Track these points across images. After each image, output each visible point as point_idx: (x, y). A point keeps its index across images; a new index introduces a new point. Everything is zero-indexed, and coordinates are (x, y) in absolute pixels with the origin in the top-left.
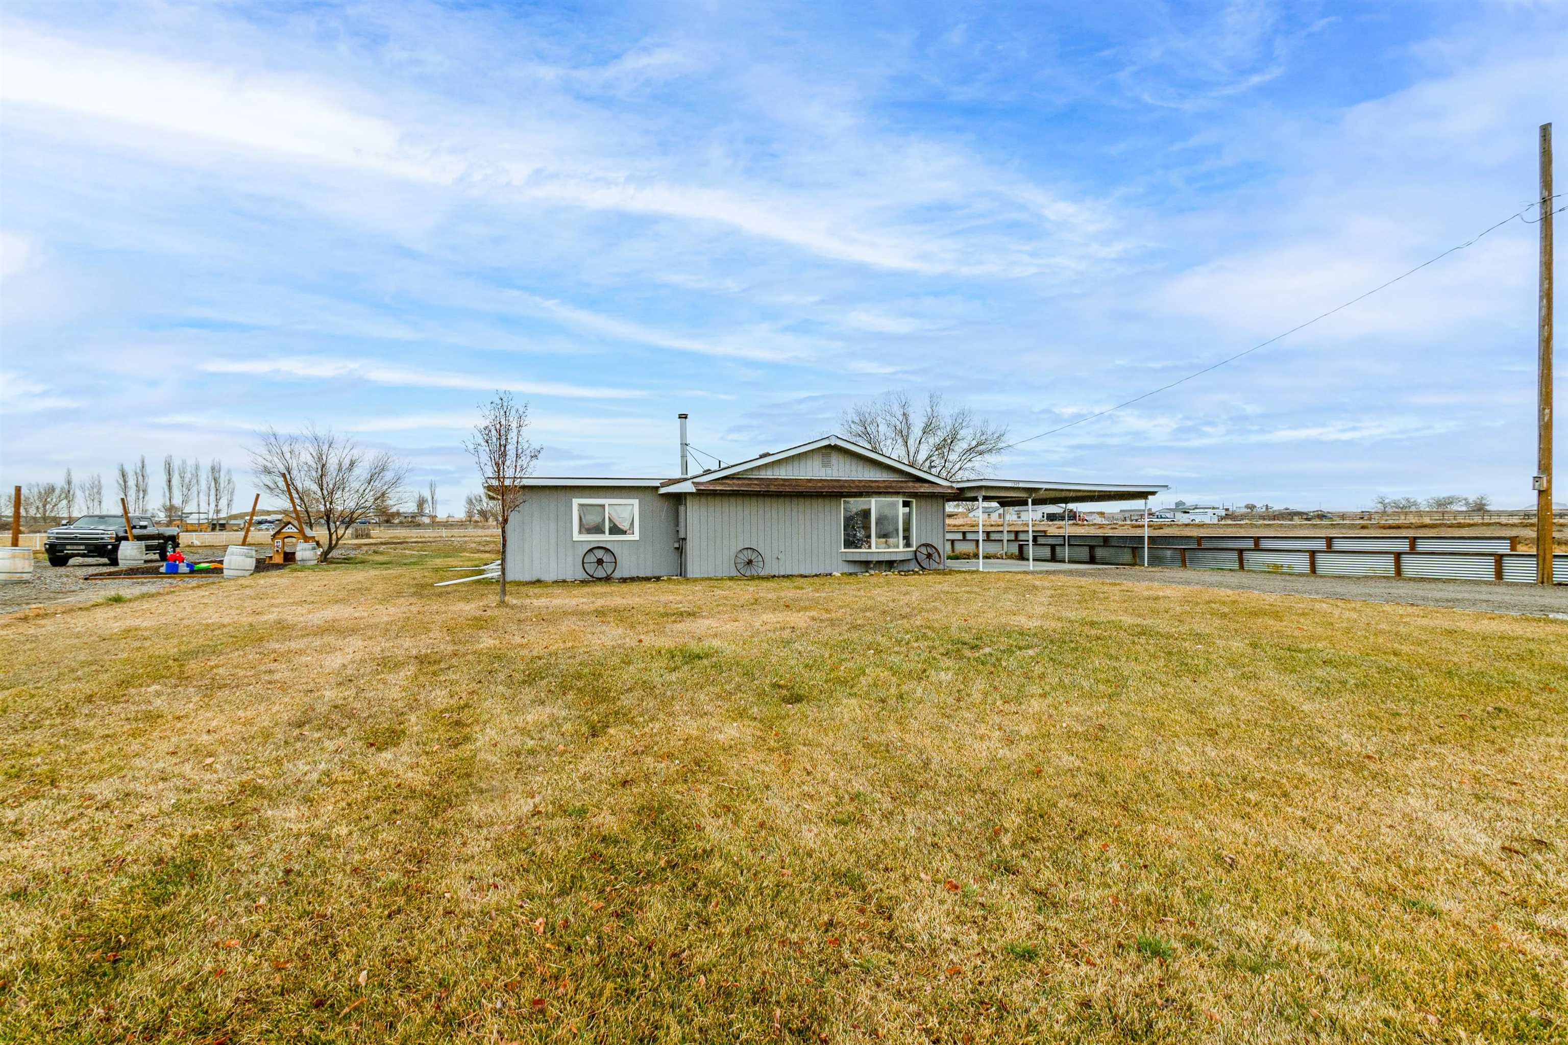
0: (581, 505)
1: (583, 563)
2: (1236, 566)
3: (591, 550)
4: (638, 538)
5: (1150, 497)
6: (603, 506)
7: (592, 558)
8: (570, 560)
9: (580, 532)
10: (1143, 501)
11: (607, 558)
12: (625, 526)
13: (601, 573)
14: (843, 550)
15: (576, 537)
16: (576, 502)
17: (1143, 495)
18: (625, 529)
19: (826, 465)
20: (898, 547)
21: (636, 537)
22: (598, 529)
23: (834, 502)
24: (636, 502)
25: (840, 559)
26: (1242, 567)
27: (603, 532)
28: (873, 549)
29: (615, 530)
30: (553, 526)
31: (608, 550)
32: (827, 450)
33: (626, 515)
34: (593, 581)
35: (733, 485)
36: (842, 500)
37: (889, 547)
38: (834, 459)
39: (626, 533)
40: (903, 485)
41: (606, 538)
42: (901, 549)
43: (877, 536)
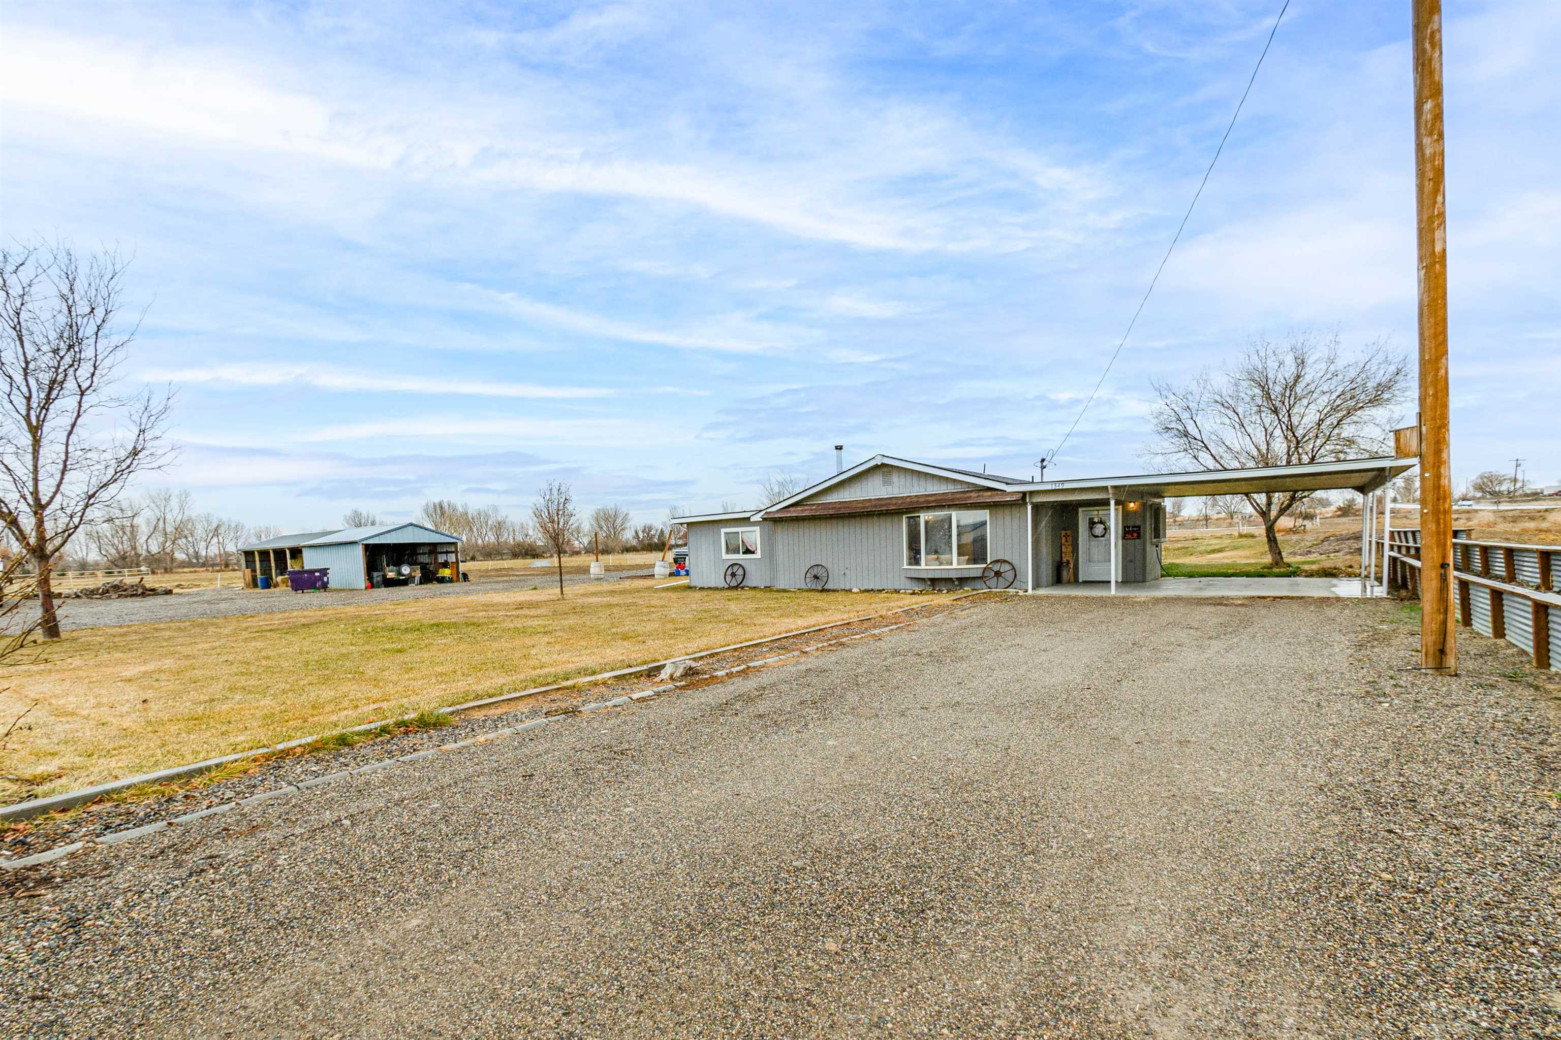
0: (726, 533)
1: (726, 575)
3: (732, 566)
4: (759, 557)
6: (739, 533)
7: (731, 572)
8: (720, 573)
9: (727, 552)
12: (752, 548)
13: (734, 583)
14: (905, 567)
15: (724, 556)
16: (723, 532)
18: (752, 550)
19: (886, 483)
20: (951, 564)
21: (758, 555)
22: (737, 551)
23: (896, 519)
24: (753, 529)
25: (903, 576)
27: (739, 553)
28: (923, 567)
29: (747, 551)
30: (711, 548)
31: (741, 565)
32: (882, 469)
33: (753, 539)
34: (730, 588)
35: (793, 513)
36: (904, 517)
37: (941, 564)
38: (895, 478)
39: (753, 553)
40: (962, 495)
41: (740, 557)
42: (955, 566)
43: (927, 553)
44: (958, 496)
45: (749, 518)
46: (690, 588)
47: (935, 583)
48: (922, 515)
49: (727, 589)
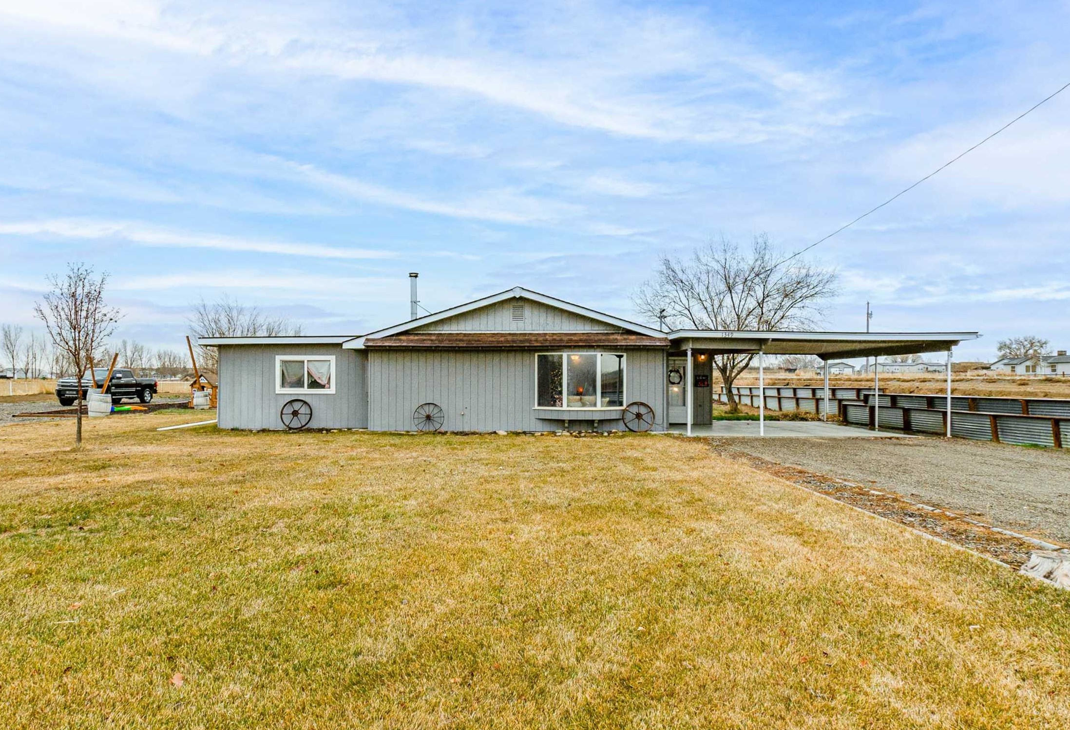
0: (284, 362)
1: (282, 414)
2: (1051, 442)
3: (291, 402)
4: (334, 392)
5: (953, 347)
6: (303, 362)
7: (289, 410)
8: (273, 411)
9: (283, 385)
10: (946, 353)
11: (304, 410)
12: (323, 381)
13: (295, 424)
14: (536, 407)
15: (279, 390)
16: (279, 358)
17: (946, 345)
18: (322, 383)
19: (516, 318)
20: (595, 405)
21: (332, 390)
22: (299, 384)
23: (526, 357)
24: (332, 358)
25: (532, 417)
26: (1059, 443)
27: (302, 386)
28: (565, 408)
29: (314, 384)
30: (259, 380)
31: (305, 403)
32: (518, 302)
33: (324, 370)
34: (289, 430)
35: (404, 342)
36: (536, 355)
37: (584, 405)
38: (528, 312)
39: (323, 387)
40: (604, 338)
41: (304, 391)
42: (599, 407)
43: (569, 393)
44: (601, 337)
45: (340, 345)
46: (215, 430)
47: (573, 425)
48: (565, 355)
49: (285, 432)
